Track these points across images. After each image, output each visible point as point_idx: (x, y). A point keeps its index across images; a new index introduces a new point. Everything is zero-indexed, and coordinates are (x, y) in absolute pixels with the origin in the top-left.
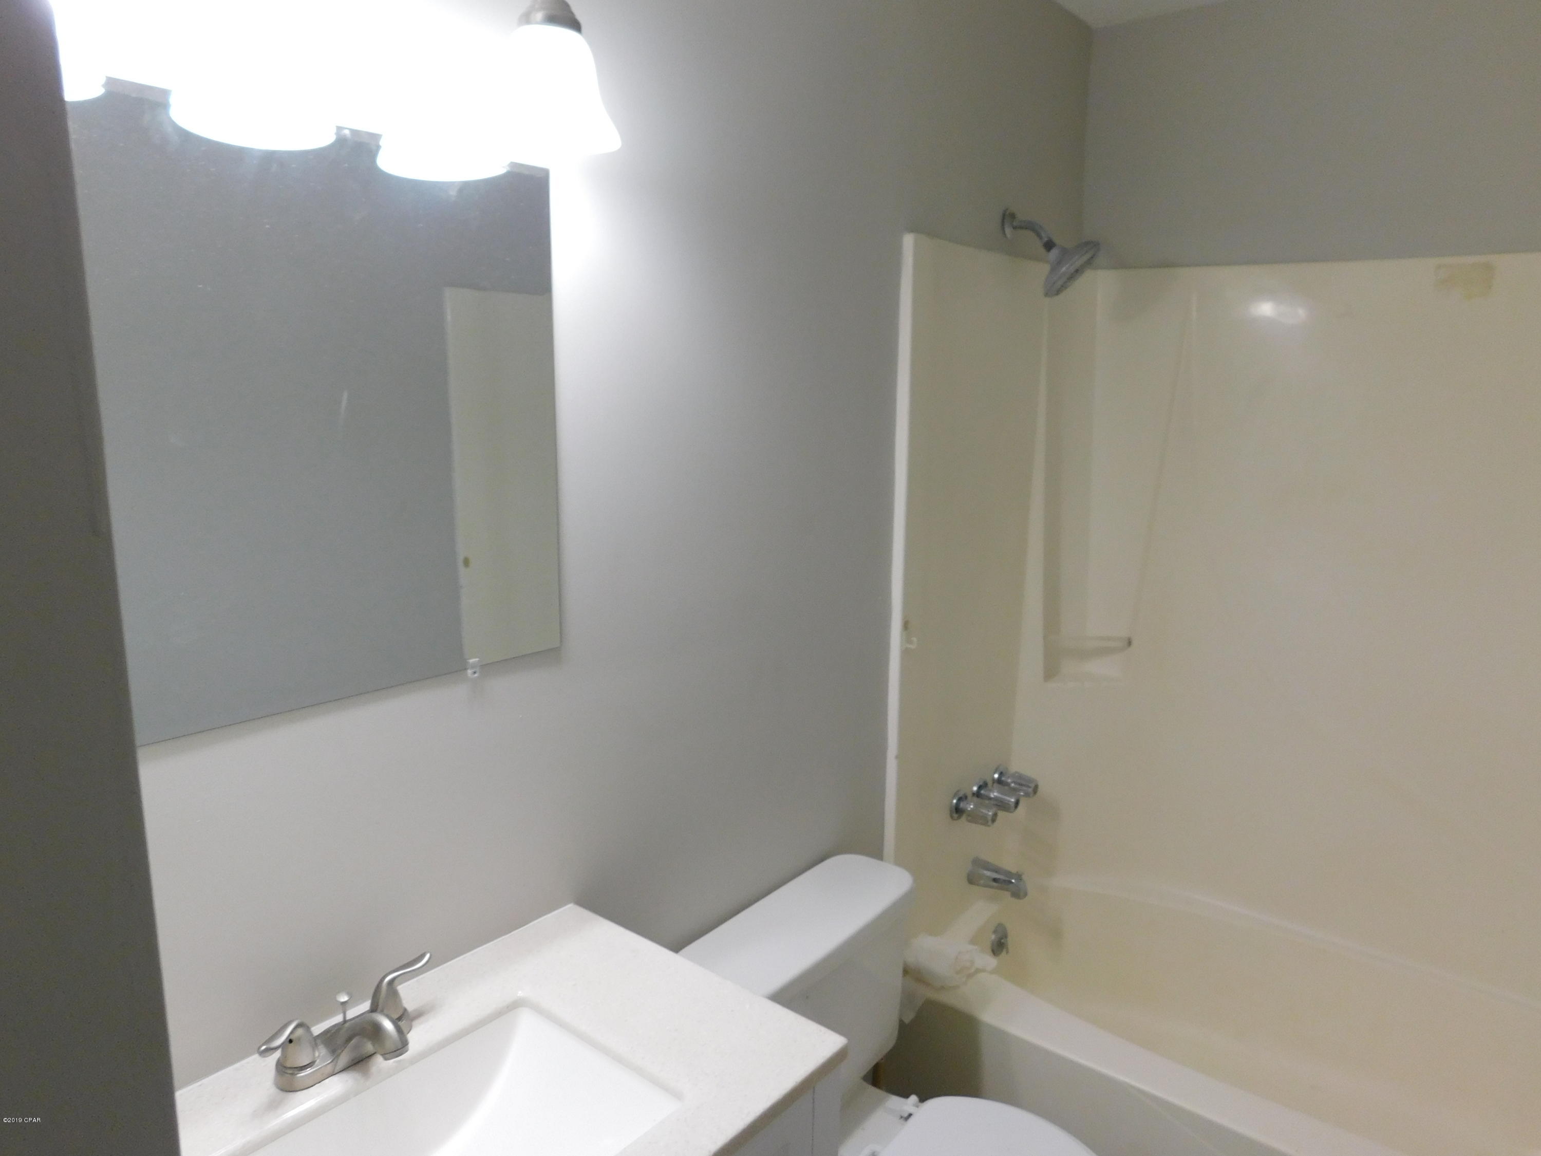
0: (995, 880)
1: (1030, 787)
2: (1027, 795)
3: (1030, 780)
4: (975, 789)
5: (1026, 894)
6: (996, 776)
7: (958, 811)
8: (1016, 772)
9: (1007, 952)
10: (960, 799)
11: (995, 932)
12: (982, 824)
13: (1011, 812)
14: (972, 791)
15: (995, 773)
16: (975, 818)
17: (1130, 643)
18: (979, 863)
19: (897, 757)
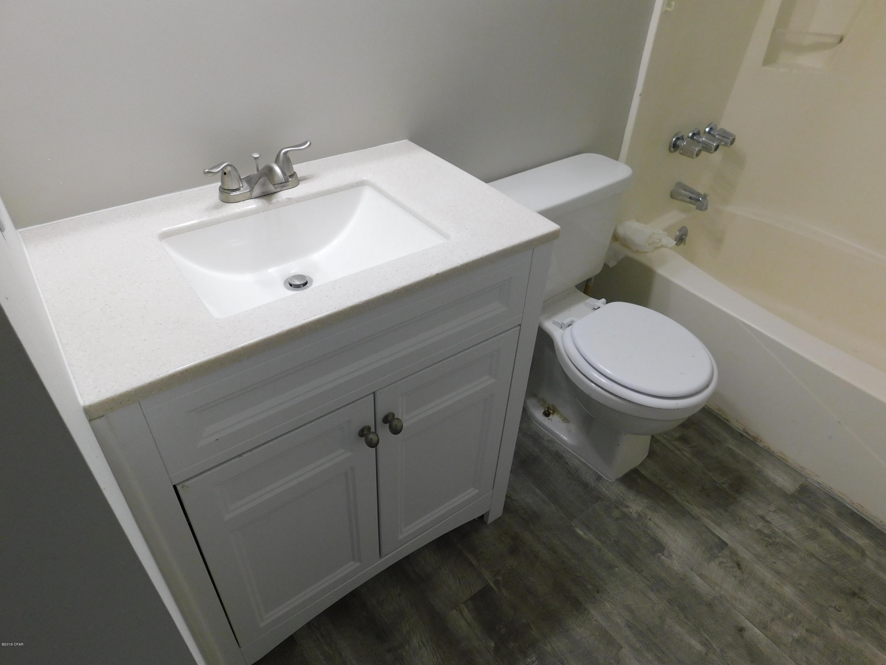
0: (688, 197)
1: (729, 139)
2: (726, 145)
3: (730, 135)
4: (690, 135)
5: (706, 208)
6: (707, 130)
7: (675, 146)
8: (722, 129)
9: (685, 244)
10: (678, 139)
11: (680, 230)
12: (690, 157)
13: (711, 153)
14: (688, 135)
15: (707, 128)
16: (687, 153)
17: (841, 41)
18: (680, 185)
19: (641, 95)
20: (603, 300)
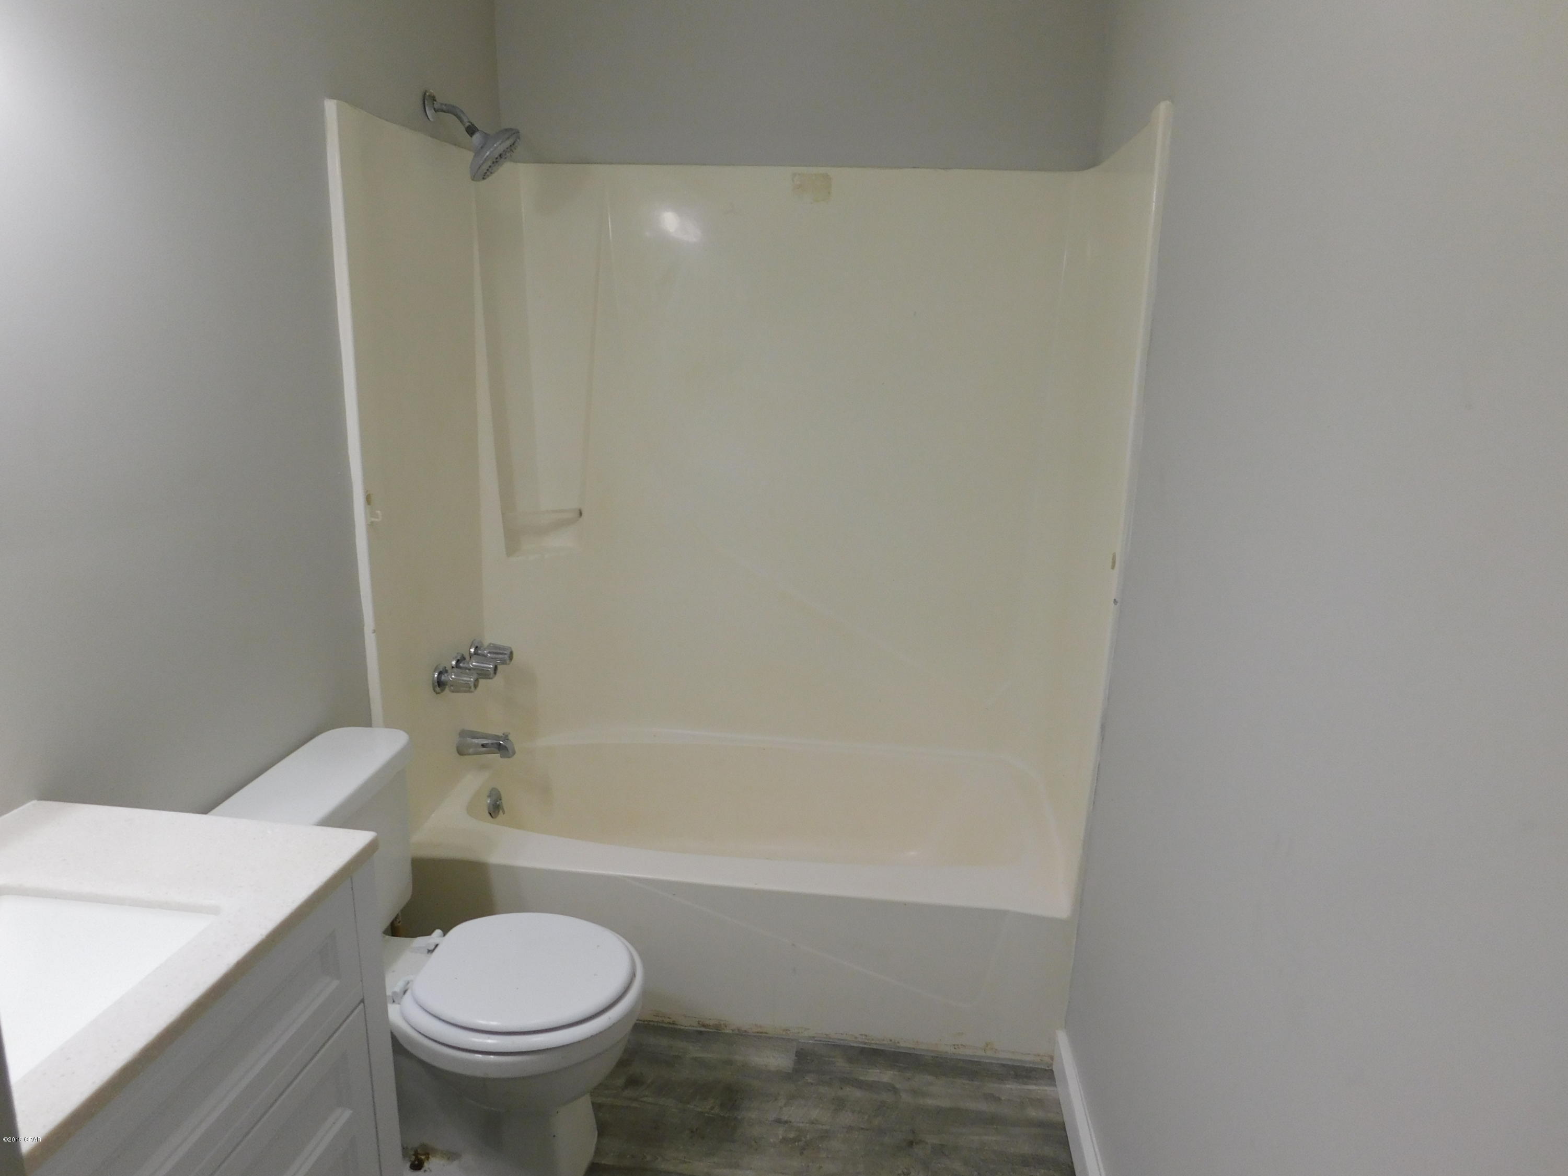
0: (483, 746)
1: (505, 654)
2: (504, 662)
3: (504, 648)
4: (454, 663)
5: (514, 753)
6: (472, 650)
7: (440, 684)
8: (491, 644)
9: (504, 813)
10: (440, 673)
11: (489, 796)
12: (465, 692)
13: (491, 678)
14: (451, 664)
15: (470, 648)
16: (458, 688)
17: (581, 514)
18: (466, 733)
19: (374, 631)
20: (438, 932)
